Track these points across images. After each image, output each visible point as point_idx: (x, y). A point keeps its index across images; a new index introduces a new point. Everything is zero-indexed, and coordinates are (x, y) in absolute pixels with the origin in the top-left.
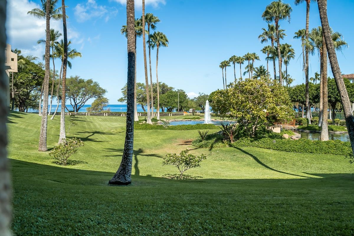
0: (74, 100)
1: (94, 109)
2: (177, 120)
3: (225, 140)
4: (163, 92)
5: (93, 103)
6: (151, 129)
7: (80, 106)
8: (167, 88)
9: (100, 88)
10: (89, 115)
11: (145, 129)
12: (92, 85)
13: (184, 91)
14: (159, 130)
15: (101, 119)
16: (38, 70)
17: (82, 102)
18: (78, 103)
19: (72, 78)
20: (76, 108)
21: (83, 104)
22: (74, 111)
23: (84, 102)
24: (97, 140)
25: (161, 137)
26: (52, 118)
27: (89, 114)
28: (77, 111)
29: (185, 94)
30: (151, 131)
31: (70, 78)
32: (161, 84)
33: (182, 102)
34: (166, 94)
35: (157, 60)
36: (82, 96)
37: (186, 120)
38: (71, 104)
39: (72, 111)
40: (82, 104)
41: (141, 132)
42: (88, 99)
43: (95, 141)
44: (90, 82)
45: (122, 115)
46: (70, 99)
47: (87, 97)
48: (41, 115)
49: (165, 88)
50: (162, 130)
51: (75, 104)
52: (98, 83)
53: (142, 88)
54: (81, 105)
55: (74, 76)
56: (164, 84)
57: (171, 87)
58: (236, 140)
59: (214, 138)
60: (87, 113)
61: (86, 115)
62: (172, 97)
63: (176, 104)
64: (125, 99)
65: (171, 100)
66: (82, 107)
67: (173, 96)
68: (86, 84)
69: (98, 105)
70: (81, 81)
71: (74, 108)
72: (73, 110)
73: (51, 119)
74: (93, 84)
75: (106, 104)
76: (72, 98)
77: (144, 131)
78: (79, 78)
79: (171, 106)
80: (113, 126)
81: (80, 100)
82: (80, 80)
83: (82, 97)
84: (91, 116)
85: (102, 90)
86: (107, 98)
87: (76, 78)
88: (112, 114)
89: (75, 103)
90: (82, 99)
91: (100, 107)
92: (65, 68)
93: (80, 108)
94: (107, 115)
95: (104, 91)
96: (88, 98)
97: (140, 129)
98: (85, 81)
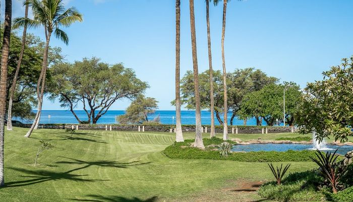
0: (90, 100)
1: (130, 119)
2: (262, 141)
3: (322, 185)
4: (257, 87)
5: (129, 108)
6: (198, 158)
7: (100, 113)
8: (264, 79)
9: (136, 81)
10: (111, 130)
11: (186, 158)
12: (122, 74)
13: (297, 85)
14: (211, 161)
15: (131, 136)
16: (17, 47)
17: (104, 105)
18: (96, 108)
19: (86, 61)
20: (93, 116)
21: (105, 109)
22: (89, 122)
23: (107, 104)
24: (83, 178)
25: (209, 174)
26: (27, 135)
27: (111, 128)
28: (94, 122)
29: (300, 91)
30: (196, 161)
31: (82, 61)
32: (254, 71)
33: (293, 106)
34: (262, 90)
35: (224, 26)
36: (103, 95)
37: (281, 141)
38: (84, 108)
39: (86, 123)
40: (103, 109)
41: (177, 163)
42: (114, 101)
43: (76, 180)
44: (118, 68)
45: (171, 130)
46: (82, 99)
47: (114, 96)
48: (10, 129)
49: (262, 80)
50: (217, 161)
51: (92, 109)
52: (133, 71)
53: (216, 80)
54: (101, 111)
55: (89, 59)
56: (259, 71)
57: (272, 77)
58: (347, 187)
59: (300, 181)
60: (106, 126)
61: (104, 129)
62: (272, 97)
63: (280, 110)
64: (184, 101)
65: (270, 102)
66: (103, 114)
67: (274, 95)
68: (111, 73)
69: (137, 111)
70: (103, 68)
71: (90, 117)
72: (87, 120)
73: (25, 136)
74: (124, 72)
75: (153, 109)
76: (86, 97)
77: (184, 161)
78: (99, 62)
79: (271, 114)
80: (141, 150)
81: (100, 103)
82: (100, 65)
83: (102, 97)
84: (114, 132)
85: (140, 83)
86: (154, 99)
87: (94, 61)
88: (152, 127)
89: (91, 107)
90: (102, 101)
91: (141, 114)
92: (7, 42)
93: (100, 116)
94: (143, 131)
95: (144, 86)
96: (116, 98)
97: (179, 157)
98: (110, 67)
